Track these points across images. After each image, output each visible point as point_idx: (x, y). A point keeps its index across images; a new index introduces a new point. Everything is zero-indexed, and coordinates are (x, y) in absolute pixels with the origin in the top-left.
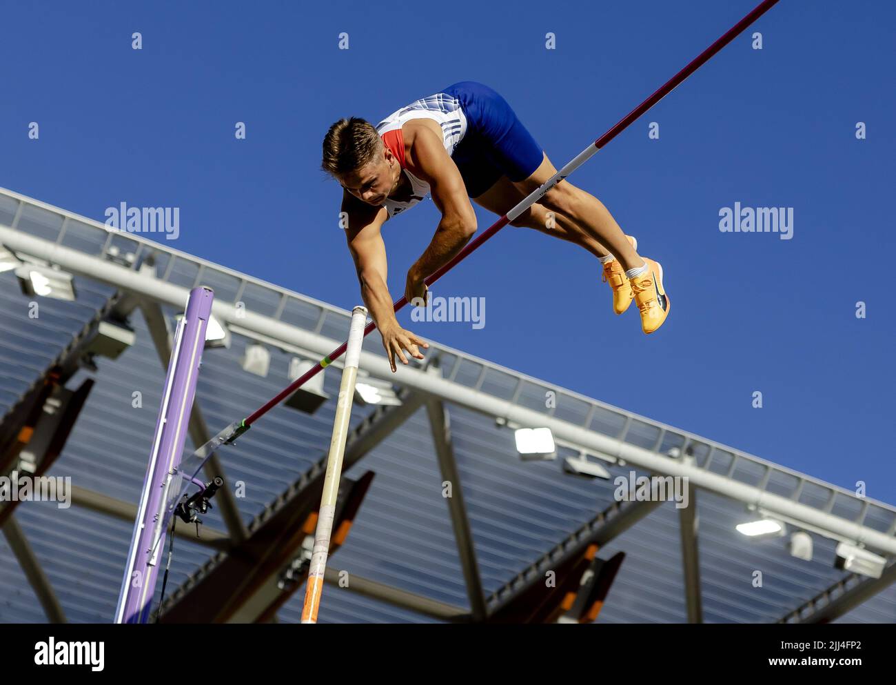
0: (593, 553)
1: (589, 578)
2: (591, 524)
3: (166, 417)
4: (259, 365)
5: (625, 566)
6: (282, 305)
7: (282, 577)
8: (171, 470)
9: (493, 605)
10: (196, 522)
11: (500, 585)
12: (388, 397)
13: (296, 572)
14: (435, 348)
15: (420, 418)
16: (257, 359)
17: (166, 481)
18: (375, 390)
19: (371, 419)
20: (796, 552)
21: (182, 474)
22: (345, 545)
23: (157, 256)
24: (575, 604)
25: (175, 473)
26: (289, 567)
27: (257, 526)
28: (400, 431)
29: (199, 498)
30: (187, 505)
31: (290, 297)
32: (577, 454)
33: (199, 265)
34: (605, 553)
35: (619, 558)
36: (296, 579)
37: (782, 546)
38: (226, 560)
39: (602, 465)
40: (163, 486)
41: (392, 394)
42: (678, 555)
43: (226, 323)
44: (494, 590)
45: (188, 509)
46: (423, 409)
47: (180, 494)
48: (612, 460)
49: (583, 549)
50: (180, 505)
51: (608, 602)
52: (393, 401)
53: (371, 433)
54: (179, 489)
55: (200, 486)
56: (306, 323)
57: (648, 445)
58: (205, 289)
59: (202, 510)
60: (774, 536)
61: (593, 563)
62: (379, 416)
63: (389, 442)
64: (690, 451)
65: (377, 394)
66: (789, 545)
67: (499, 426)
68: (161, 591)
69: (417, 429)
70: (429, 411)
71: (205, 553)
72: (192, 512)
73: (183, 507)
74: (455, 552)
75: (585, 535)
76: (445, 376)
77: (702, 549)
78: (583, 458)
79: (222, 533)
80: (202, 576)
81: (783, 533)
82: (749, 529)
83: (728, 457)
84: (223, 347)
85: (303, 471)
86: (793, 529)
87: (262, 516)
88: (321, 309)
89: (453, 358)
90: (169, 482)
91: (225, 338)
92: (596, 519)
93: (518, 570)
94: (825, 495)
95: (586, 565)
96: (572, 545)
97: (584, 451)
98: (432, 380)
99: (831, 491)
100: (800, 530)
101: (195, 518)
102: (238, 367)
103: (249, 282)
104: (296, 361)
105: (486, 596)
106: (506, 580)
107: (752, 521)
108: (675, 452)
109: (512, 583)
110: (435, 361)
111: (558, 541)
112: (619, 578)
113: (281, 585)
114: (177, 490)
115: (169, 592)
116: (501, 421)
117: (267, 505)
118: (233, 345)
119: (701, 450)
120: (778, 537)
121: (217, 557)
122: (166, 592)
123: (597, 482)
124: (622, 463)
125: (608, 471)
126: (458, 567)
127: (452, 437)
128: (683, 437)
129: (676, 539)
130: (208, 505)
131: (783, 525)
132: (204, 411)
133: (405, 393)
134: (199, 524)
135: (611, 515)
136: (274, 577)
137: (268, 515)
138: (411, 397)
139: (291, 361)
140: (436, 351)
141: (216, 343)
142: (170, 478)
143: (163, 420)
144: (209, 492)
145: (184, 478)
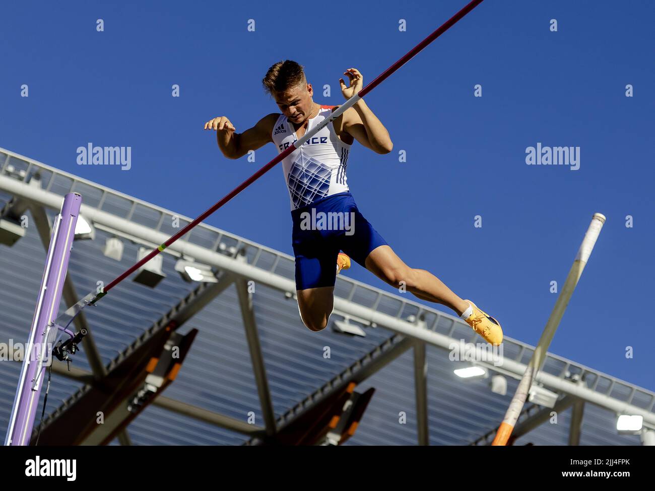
0: (352, 388)
1: (349, 406)
2: (351, 368)
3: (47, 285)
4: (116, 251)
5: (374, 398)
6: (133, 210)
7: (130, 403)
8: (49, 323)
9: (281, 424)
10: (68, 360)
11: (286, 410)
12: (209, 276)
13: (140, 400)
14: (243, 242)
15: (231, 292)
16: (114, 248)
17: (46, 331)
18: (199, 271)
19: (196, 292)
20: (495, 389)
21: (57, 326)
22: (176, 381)
23: (42, 173)
24: (339, 423)
25: (53, 325)
26: (136, 396)
27: (113, 366)
28: (217, 301)
29: (70, 344)
30: (61, 348)
31: (138, 204)
32: (342, 319)
33: (73, 180)
34: (361, 388)
35: (371, 391)
36: (141, 404)
37: (486, 385)
38: (90, 391)
39: (360, 327)
40: (44, 335)
41: (211, 274)
42: (412, 390)
43: (92, 222)
44: (281, 413)
45: (62, 351)
46: (233, 285)
47: (56, 340)
48: (367, 323)
49: (345, 386)
50: (56, 348)
51: (362, 423)
52: (212, 280)
53: (195, 302)
54: (55, 336)
55: (71, 335)
56: (151, 223)
57: (393, 313)
58: (76, 194)
59: (72, 352)
60: (481, 378)
61: (352, 395)
62: (202, 290)
63: (208, 308)
64: (422, 318)
65: (201, 274)
66: (490, 384)
67: (287, 298)
68: (42, 411)
69: (228, 299)
70: (238, 287)
71: (75, 385)
72: (65, 353)
73: (58, 349)
74: (254, 387)
75: (347, 375)
76: (250, 262)
77: (430, 386)
78: (347, 321)
79: (88, 371)
80: (72, 402)
81: (487, 376)
82: (462, 373)
83: (450, 322)
84: (90, 239)
85: (146, 328)
86: (493, 373)
87: (117, 360)
88: (161, 213)
89: (255, 249)
90: (48, 332)
91: (91, 232)
92: (355, 365)
93: (299, 400)
94: (517, 349)
95: (347, 396)
96: (338, 382)
97: (348, 317)
98: (240, 265)
99: (521, 347)
100: (498, 374)
101: (67, 357)
102: (101, 253)
103: (109, 193)
104: (142, 250)
105: (276, 418)
106: (290, 407)
107: (465, 368)
108: (412, 318)
109: (294, 409)
110: (243, 252)
111: (328, 380)
112: (370, 406)
113: (130, 409)
114: (53, 337)
115: (49, 413)
116: (289, 295)
117: (121, 352)
118: (97, 237)
119: (430, 317)
120: (483, 379)
121: (84, 388)
122: (45, 412)
123: (356, 338)
124: (374, 326)
125: (364, 331)
126: (256, 397)
127: (253, 306)
128: (418, 308)
129: (411, 380)
130: (76, 348)
131: (486, 370)
132: (75, 284)
133: (221, 274)
134: (70, 362)
135: (366, 362)
136: (125, 402)
137: (121, 359)
138: (225, 277)
139: (139, 249)
140: (243, 245)
141: (84, 236)
142: (49, 329)
143: (44, 287)
144: (77, 339)
145: (59, 329)
